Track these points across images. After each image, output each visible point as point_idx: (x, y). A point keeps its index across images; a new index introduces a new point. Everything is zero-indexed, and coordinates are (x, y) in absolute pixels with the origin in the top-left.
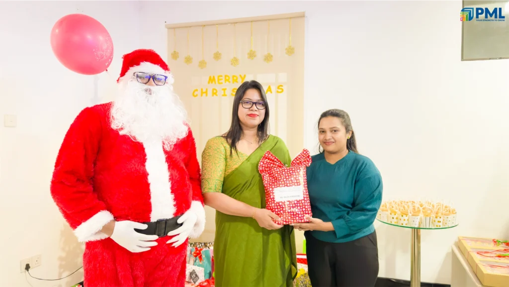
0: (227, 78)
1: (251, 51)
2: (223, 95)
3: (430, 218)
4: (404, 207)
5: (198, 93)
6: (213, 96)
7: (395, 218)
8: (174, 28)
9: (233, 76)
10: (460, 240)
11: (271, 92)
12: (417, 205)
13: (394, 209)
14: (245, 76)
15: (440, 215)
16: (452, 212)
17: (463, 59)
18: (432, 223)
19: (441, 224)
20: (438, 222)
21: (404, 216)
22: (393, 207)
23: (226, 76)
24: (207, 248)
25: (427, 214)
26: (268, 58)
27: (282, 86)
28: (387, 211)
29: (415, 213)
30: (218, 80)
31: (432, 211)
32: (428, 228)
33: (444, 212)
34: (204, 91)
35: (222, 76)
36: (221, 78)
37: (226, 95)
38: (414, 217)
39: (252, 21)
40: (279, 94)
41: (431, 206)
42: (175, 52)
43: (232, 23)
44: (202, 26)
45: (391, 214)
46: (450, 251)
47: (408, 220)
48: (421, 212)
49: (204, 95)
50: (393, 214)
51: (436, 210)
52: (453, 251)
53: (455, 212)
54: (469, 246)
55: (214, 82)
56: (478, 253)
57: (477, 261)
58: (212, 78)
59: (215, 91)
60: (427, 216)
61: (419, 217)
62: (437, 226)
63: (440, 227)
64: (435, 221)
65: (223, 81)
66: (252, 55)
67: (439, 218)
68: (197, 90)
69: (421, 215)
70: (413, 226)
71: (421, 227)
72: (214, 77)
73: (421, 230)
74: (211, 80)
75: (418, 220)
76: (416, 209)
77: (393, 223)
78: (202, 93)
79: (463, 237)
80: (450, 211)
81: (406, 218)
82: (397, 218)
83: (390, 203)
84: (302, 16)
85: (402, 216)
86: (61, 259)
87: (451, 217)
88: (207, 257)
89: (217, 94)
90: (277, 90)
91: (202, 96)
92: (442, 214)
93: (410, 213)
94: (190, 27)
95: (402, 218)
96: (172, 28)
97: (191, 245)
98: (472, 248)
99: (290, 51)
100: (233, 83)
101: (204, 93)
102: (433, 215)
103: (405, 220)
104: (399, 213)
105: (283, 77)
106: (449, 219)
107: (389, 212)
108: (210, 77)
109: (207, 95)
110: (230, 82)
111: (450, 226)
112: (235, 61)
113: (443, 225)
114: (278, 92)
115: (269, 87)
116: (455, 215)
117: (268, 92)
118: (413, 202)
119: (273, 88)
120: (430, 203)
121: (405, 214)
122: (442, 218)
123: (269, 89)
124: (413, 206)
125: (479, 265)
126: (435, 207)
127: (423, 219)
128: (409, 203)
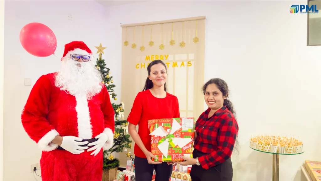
0: (157, 57)
1: (172, 40)
3: (284, 147)
4: (268, 140)
5: (139, 66)
7: (261, 147)
8: (126, 27)
9: (161, 56)
10: (306, 163)
11: (184, 66)
12: (276, 139)
13: (261, 141)
14: (168, 55)
15: (291, 145)
16: (300, 144)
17: (308, 45)
18: (286, 150)
19: (292, 151)
20: (290, 150)
21: (267, 145)
22: (260, 140)
23: (156, 56)
25: (282, 145)
26: (182, 45)
27: (191, 62)
28: (257, 142)
29: (275, 144)
30: (152, 58)
31: (286, 143)
32: (283, 153)
33: (294, 144)
34: (143, 65)
35: (153, 56)
36: (154, 57)
38: (273, 146)
39: (172, 22)
40: (189, 67)
41: (286, 139)
42: (126, 41)
43: (160, 24)
44: (143, 25)
45: (259, 144)
47: (270, 148)
48: (279, 142)
49: (143, 67)
50: (260, 144)
51: (289, 142)
52: (301, 170)
54: (311, 166)
55: (149, 60)
56: (317, 172)
57: (316, 177)
58: (148, 57)
61: (277, 146)
62: (289, 153)
63: (292, 153)
64: (287, 149)
66: (172, 43)
67: (290, 147)
68: (138, 64)
69: (278, 145)
70: (273, 152)
71: (279, 153)
72: (149, 56)
75: (276, 148)
76: (276, 141)
77: (260, 150)
78: (142, 66)
79: (308, 161)
80: (298, 143)
81: (269, 147)
82: (263, 147)
83: (259, 137)
84: (204, 18)
85: (266, 145)
87: (298, 147)
90: (188, 64)
91: (141, 67)
92: (293, 145)
93: (271, 144)
94: (135, 26)
95: (266, 147)
96: (125, 27)
97: (133, 159)
98: (313, 168)
99: (196, 40)
101: (143, 66)
102: (287, 146)
103: (268, 148)
104: (264, 143)
105: (192, 56)
106: (297, 148)
107: (258, 142)
108: (147, 56)
109: (144, 67)
111: (298, 153)
112: (162, 47)
114: (188, 65)
115: (183, 63)
116: (301, 146)
117: (182, 66)
118: (274, 137)
119: (185, 63)
120: (285, 137)
121: (268, 144)
122: (292, 147)
123: (183, 64)
124: (274, 139)
125: (317, 179)
126: (288, 140)
127: (280, 148)
128: (271, 137)
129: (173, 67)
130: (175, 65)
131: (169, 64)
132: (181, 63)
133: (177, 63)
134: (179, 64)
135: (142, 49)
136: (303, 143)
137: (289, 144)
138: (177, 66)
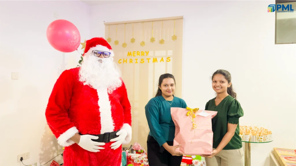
0: (138, 53)
1: (152, 38)
2: (136, 63)
3: (256, 136)
6: (130, 63)
9: (142, 52)
10: (274, 150)
11: (163, 61)
12: (248, 128)
14: (148, 52)
15: (262, 134)
16: (270, 133)
17: (276, 43)
18: (257, 139)
19: (262, 140)
20: (261, 138)
23: (137, 52)
24: (125, 151)
25: (254, 134)
26: (162, 42)
27: (170, 58)
29: (247, 133)
30: (133, 54)
31: (257, 132)
32: (255, 142)
33: (264, 133)
34: (125, 60)
35: (135, 52)
37: (137, 63)
38: (246, 135)
39: (153, 21)
41: (257, 129)
42: (109, 38)
43: (141, 22)
44: (124, 24)
46: (269, 156)
47: (243, 137)
48: (251, 132)
49: (125, 62)
51: (260, 131)
52: (270, 157)
53: (271, 133)
54: (279, 153)
55: (131, 55)
56: (285, 158)
57: (284, 163)
58: (130, 53)
59: (131, 60)
60: (254, 135)
61: (249, 135)
62: (260, 141)
63: (262, 142)
64: (259, 138)
65: (136, 55)
66: (153, 40)
67: (261, 136)
68: (121, 60)
69: (251, 134)
70: (246, 141)
71: (251, 142)
72: (131, 52)
73: (251, 143)
74: (129, 54)
75: (249, 137)
76: (248, 131)
78: (124, 61)
79: (277, 148)
80: (268, 132)
84: (182, 18)
86: (40, 155)
87: (268, 136)
88: (124, 156)
89: (133, 62)
92: (263, 134)
93: (244, 133)
94: (118, 24)
96: (108, 25)
98: (281, 155)
99: (175, 38)
100: (142, 56)
101: (125, 61)
102: (258, 135)
105: (170, 53)
108: (129, 52)
109: (126, 63)
110: (140, 55)
111: (268, 141)
112: (143, 44)
113: (264, 140)
114: (167, 61)
115: (162, 58)
116: (271, 135)
117: (162, 61)
118: (246, 127)
119: (165, 59)
120: (256, 127)
121: (241, 134)
122: (263, 136)
123: (162, 60)
124: (246, 129)
125: (285, 165)
126: (259, 130)
127: (252, 136)
128: (244, 127)
129: (153, 62)
130: (155, 60)
131: (149, 60)
132: (161, 59)
133: (157, 58)
134: (159, 59)
135: (124, 45)
136: (272, 132)
137: (260, 133)
138: (157, 62)
